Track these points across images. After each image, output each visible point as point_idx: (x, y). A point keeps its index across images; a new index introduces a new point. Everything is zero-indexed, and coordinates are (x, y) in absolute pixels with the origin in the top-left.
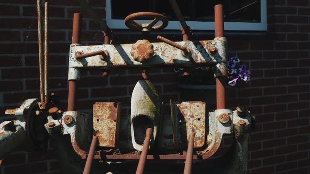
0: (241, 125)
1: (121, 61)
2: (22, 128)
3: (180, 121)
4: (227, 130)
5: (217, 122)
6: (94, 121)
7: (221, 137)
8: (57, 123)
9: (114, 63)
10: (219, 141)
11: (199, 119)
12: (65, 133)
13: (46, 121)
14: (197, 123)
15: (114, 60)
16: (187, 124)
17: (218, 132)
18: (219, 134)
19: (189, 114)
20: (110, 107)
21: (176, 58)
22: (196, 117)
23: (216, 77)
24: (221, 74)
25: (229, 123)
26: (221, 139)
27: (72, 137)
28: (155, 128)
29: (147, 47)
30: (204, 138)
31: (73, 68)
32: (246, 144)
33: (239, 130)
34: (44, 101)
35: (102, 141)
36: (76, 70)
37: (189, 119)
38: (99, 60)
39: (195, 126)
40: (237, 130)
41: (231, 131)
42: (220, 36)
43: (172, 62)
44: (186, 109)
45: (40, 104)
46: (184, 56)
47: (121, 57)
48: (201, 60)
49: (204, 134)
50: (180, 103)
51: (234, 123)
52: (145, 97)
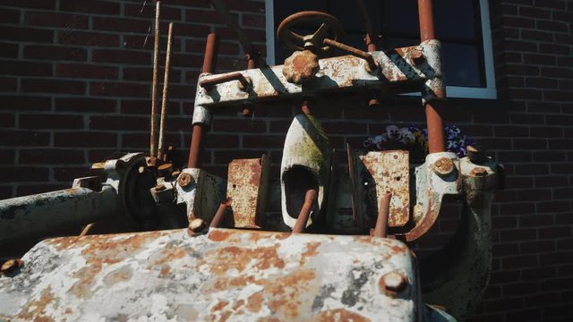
0: (477, 174)
1: (269, 90)
2: (113, 189)
3: (366, 184)
4: (450, 188)
5: (431, 176)
6: (228, 188)
7: (440, 200)
8: (168, 186)
9: (259, 93)
10: (436, 208)
11: (398, 179)
12: (179, 201)
13: (154, 184)
14: (395, 186)
15: (259, 90)
16: (377, 188)
17: (433, 191)
18: (435, 195)
19: (381, 170)
20: (254, 166)
21: (357, 77)
22: (393, 176)
23: (425, 104)
24: (435, 95)
25: (453, 175)
26: (439, 204)
27: (188, 206)
28: (321, 189)
29: (308, 59)
30: (408, 210)
31: (199, 105)
32: (488, 216)
33: (473, 186)
34: (156, 155)
35: (238, 219)
36: (204, 109)
37: (381, 180)
38: (237, 91)
39: (391, 190)
40: (469, 186)
41: (458, 190)
42: (429, 39)
43: (349, 84)
44: (375, 164)
45: (148, 159)
46: (369, 72)
47: (270, 84)
48: (398, 76)
49: (408, 203)
50: (365, 153)
51: (462, 173)
52: (305, 139)
